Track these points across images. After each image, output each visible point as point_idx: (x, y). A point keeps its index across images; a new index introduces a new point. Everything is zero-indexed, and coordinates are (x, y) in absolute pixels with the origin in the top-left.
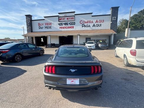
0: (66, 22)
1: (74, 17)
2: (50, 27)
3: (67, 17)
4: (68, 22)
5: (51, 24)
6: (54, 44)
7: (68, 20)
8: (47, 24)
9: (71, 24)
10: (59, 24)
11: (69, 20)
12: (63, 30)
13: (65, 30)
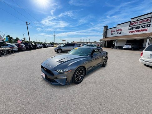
0: (138, 26)
1: (150, 18)
2: (120, 33)
3: (140, 21)
4: (141, 25)
5: (121, 30)
6: (121, 46)
7: (141, 23)
8: (118, 30)
9: (144, 26)
10: (129, 29)
11: (143, 23)
12: (132, 34)
13: (136, 33)
